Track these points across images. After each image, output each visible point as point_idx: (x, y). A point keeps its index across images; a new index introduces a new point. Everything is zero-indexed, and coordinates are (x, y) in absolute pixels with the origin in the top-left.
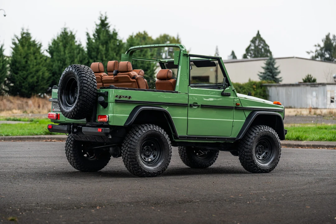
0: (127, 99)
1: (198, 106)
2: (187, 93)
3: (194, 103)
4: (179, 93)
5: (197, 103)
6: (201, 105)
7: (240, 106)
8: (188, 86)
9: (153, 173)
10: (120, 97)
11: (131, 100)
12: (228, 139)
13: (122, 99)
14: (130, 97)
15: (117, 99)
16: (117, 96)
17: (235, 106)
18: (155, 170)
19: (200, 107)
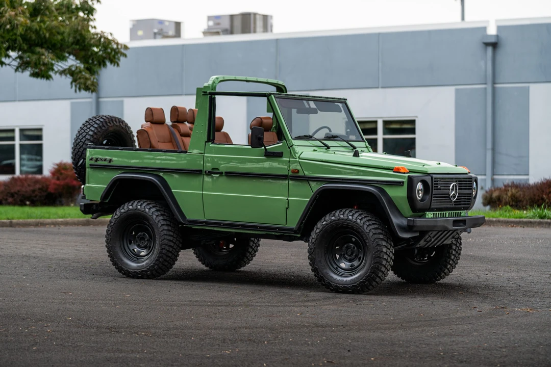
0: (106, 163)
1: (221, 174)
2: (202, 153)
3: (213, 169)
4: (189, 153)
5: (218, 169)
6: (225, 173)
7: (301, 174)
8: (206, 142)
9: (135, 272)
10: (97, 160)
11: (112, 164)
12: (280, 229)
13: (99, 163)
14: (110, 161)
15: (93, 162)
16: (91, 159)
17: (291, 174)
18: (139, 268)
19: (224, 174)
